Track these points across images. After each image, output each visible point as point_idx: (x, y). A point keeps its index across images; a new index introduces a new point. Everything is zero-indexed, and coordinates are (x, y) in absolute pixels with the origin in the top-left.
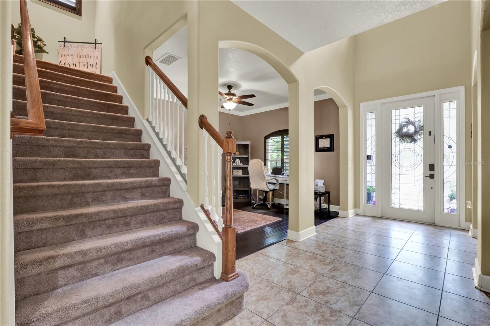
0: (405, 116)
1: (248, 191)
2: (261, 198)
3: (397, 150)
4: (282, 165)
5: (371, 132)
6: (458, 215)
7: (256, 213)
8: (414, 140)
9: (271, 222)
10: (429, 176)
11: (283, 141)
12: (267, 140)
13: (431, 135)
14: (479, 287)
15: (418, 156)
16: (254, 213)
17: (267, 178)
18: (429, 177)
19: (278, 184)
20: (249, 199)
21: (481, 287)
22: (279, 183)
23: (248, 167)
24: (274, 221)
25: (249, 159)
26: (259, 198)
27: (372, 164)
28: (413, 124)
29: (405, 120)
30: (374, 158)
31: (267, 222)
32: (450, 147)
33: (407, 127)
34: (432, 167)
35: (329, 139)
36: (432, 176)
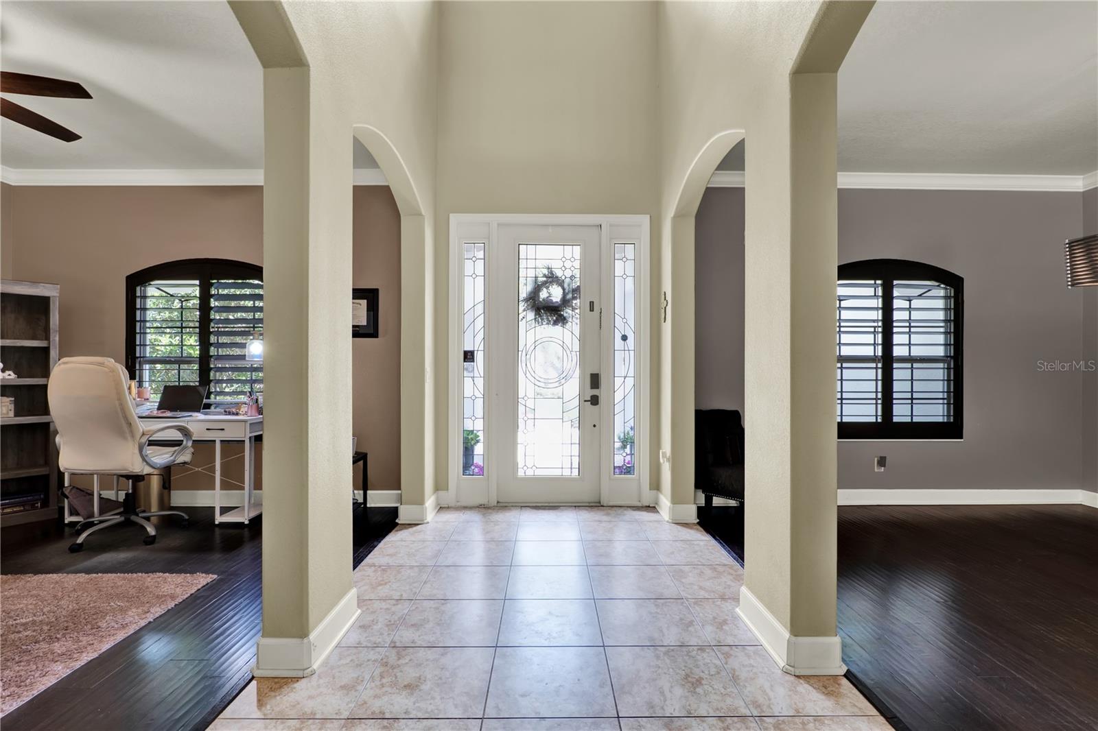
0: (547, 263)
1: (46, 478)
2: (108, 500)
3: (531, 340)
4: (201, 376)
5: (473, 292)
6: (637, 478)
7: (88, 571)
8: (561, 320)
9: (171, 605)
10: (589, 399)
11: (205, 297)
12: (138, 289)
13: (593, 311)
14: (789, 668)
15: (569, 355)
16: (83, 577)
17: (143, 426)
18: (589, 403)
19: (190, 444)
20: (53, 506)
21: (793, 667)
22: (194, 439)
23: (44, 388)
24: (183, 594)
25: (54, 353)
26: (101, 498)
27: (476, 374)
28: (560, 283)
29: (546, 272)
30: (479, 357)
31: (152, 610)
32: (624, 338)
33: (547, 288)
34: (595, 381)
35: (365, 301)
36: (595, 400)
